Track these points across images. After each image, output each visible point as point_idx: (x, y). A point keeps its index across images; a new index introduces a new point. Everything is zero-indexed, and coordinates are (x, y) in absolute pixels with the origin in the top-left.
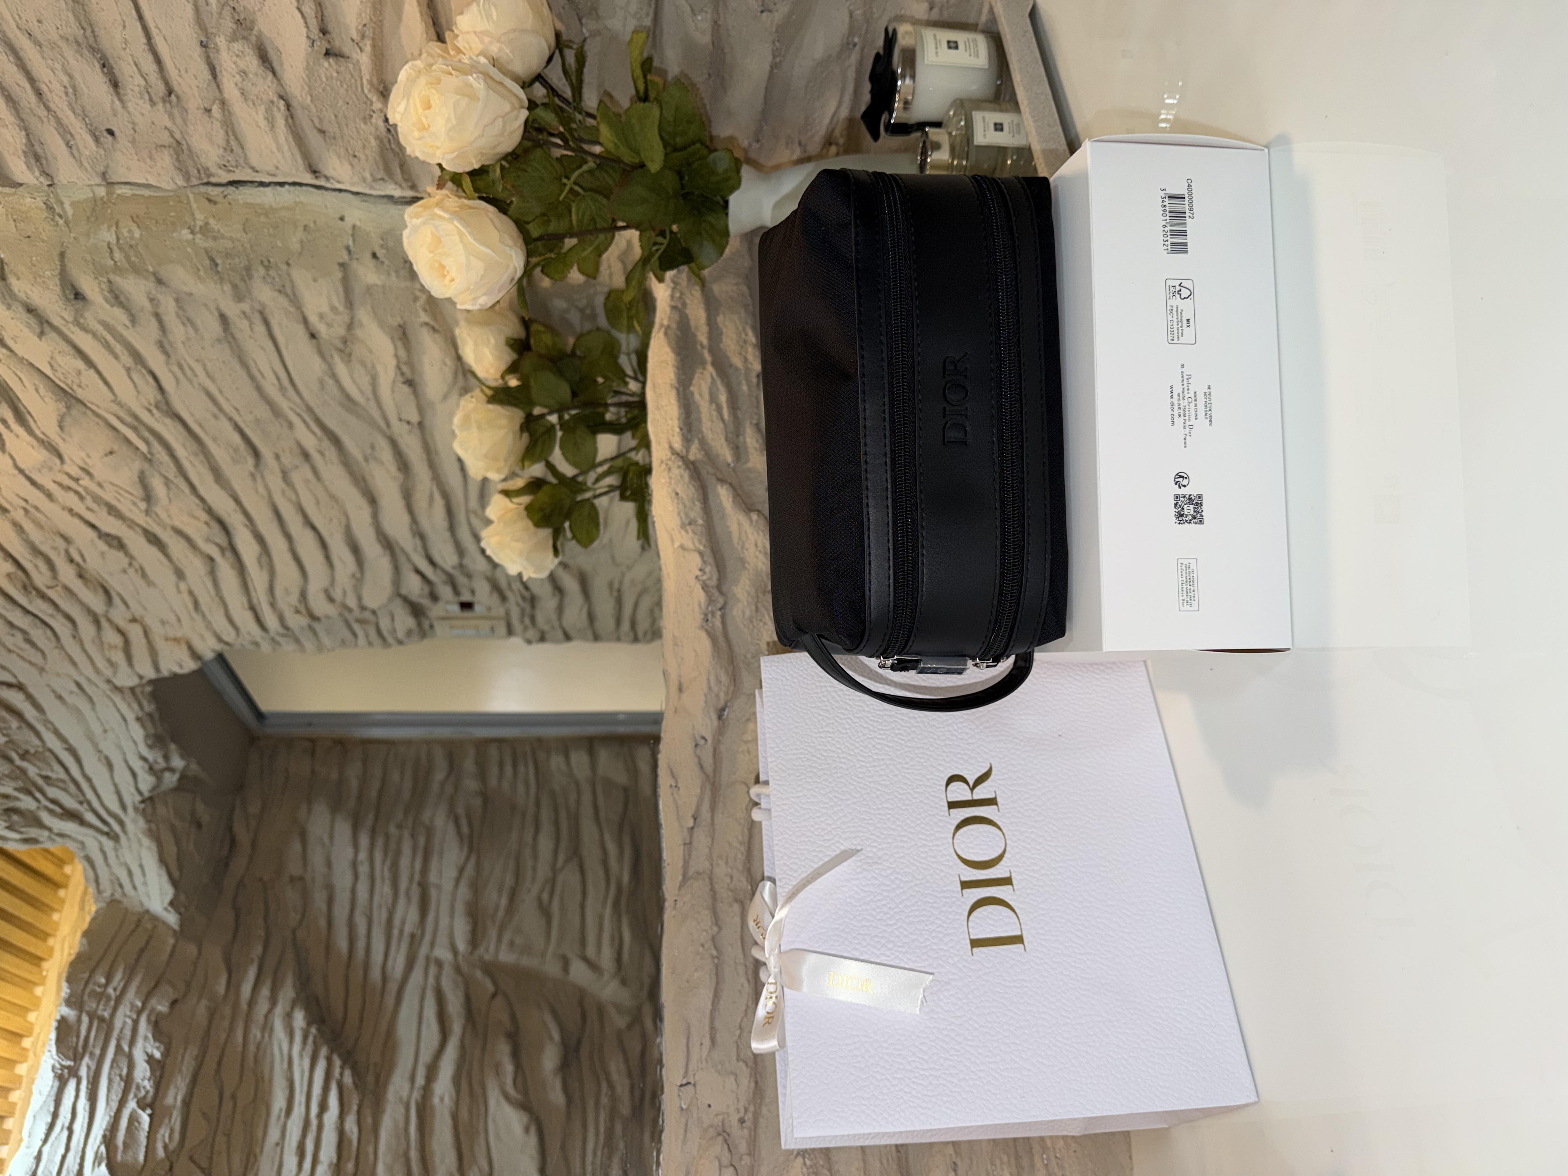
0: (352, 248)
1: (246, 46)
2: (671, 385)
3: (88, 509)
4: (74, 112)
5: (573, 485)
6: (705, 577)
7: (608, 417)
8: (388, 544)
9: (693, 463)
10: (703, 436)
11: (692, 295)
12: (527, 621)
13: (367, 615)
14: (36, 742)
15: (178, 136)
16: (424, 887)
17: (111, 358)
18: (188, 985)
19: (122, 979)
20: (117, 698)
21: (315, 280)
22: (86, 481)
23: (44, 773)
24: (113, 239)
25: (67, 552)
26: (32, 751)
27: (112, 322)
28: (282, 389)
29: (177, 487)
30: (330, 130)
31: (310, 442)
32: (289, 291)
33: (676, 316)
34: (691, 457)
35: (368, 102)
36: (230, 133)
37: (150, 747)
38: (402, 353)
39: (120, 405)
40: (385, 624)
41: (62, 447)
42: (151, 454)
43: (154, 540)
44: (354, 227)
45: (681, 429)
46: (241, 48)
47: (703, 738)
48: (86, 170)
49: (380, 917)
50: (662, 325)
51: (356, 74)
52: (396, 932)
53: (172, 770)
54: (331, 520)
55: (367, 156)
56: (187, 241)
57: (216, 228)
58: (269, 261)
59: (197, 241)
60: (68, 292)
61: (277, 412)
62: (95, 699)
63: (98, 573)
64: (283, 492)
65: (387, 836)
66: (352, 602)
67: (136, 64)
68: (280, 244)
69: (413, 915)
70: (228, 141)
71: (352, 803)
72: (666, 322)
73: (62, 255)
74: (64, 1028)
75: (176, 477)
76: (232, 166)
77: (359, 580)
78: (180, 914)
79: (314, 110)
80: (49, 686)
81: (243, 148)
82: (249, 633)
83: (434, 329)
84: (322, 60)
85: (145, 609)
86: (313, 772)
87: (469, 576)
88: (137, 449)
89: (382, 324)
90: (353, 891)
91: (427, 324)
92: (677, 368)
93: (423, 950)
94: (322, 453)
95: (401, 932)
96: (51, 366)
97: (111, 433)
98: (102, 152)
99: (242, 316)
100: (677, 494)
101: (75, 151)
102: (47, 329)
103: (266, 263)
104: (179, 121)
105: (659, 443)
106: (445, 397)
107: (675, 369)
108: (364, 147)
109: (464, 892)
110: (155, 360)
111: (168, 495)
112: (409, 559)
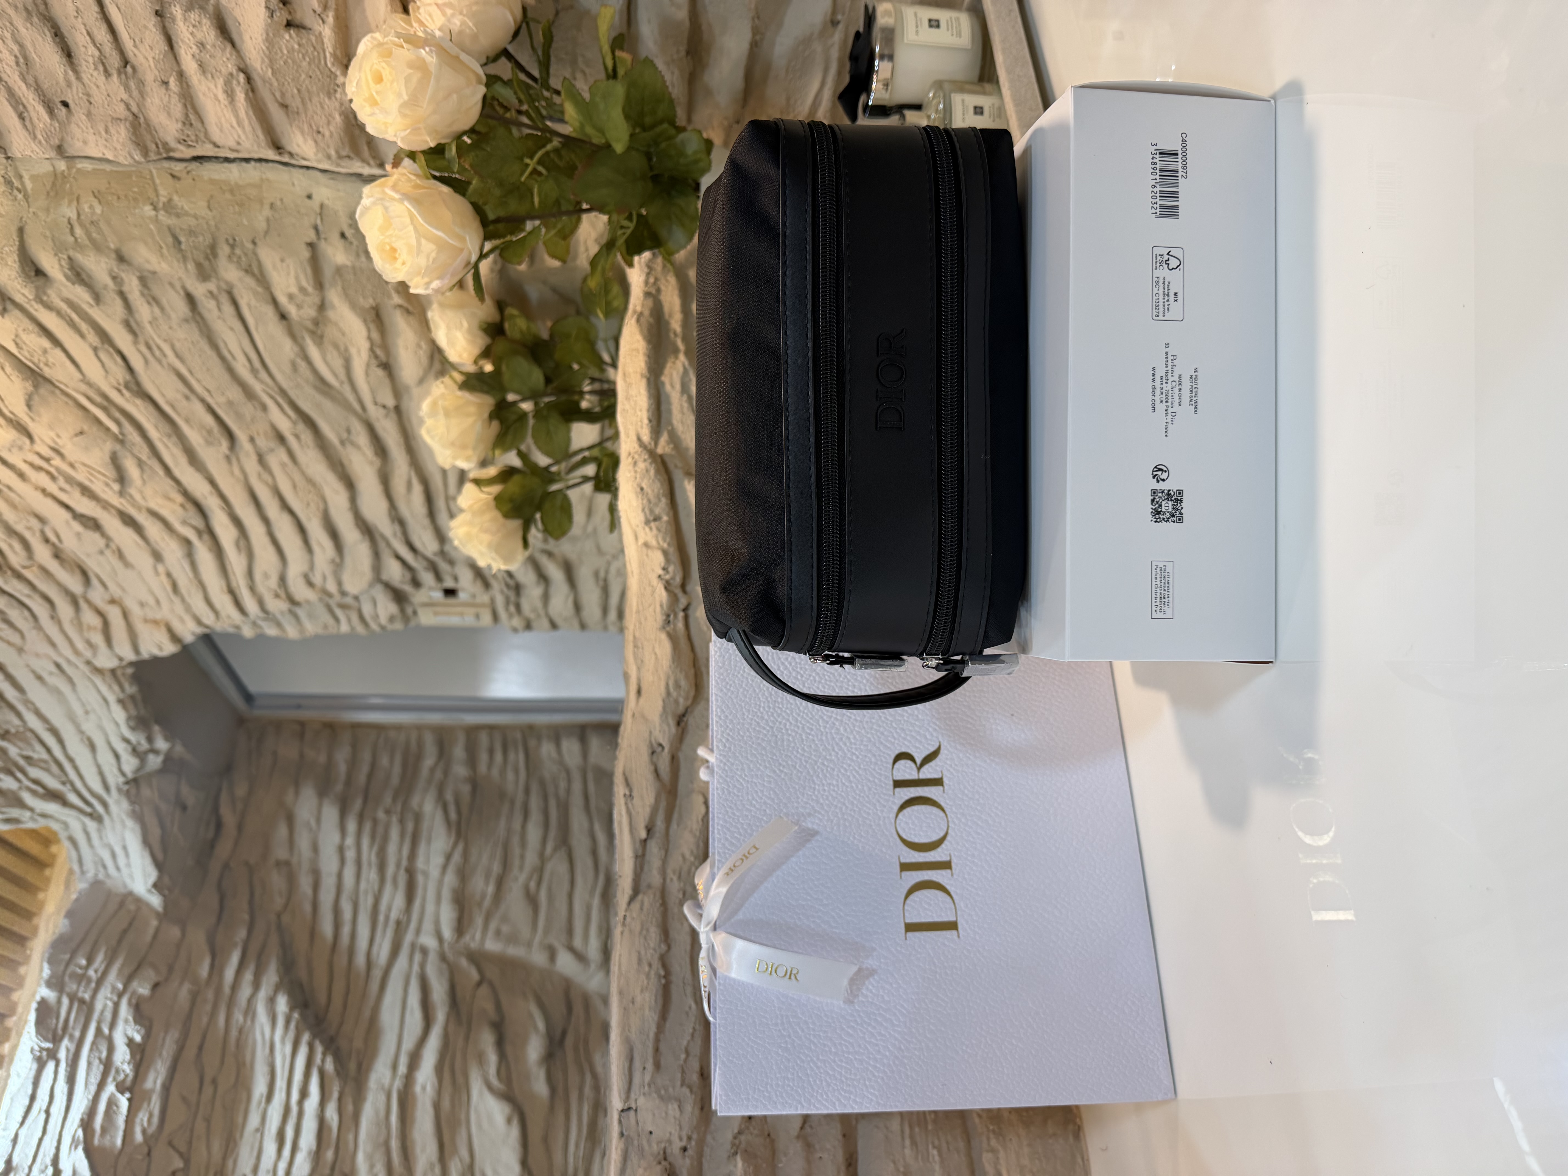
0: (320, 228)
1: (203, 16)
2: (642, 376)
3: (61, 489)
4: (26, 84)
5: (546, 476)
6: (667, 577)
7: (584, 405)
8: (367, 530)
9: (661, 456)
10: (673, 429)
11: (667, 281)
12: (512, 608)
13: (349, 600)
14: (16, 721)
15: (134, 109)
16: (411, 873)
17: (77, 337)
18: (171, 969)
19: (102, 962)
20: (98, 681)
21: (282, 260)
22: (57, 461)
23: (25, 753)
24: (74, 216)
25: (42, 532)
26: (13, 730)
27: (75, 300)
28: (254, 371)
29: (151, 468)
30: (293, 104)
31: (284, 425)
32: (256, 271)
33: (650, 302)
34: (660, 451)
35: (333, 77)
36: (189, 107)
37: (133, 729)
38: (375, 336)
39: (89, 384)
40: (367, 609)
41: (32, 426)
42: (122, 434)
43: (129, 521)
44: (322, 206)
45: (650, 421)
46: (197, 19)
47: (660, 745)
48: (40, 142)
49: (366, 904)
50: (635, 312)
51: (318, 48)
52: (381, 918)
53: (156, 752)
54: (308, 504)
55: (331, 133)
56: (150, 218)
57: (180, 204)
58: (234, 240)
59: (160, 217)
60: (27, 269)
61: (249, 394)
62: (76, 680)
63: (75, 554)
64: (259, 475)
65: (375, 822)
66: (332, 587)
67: (89, 34)
68: (245, 222)
69: (399, 901)
70: (187, 115)
71: (339, 787)
72: (639, 309)
73: (21, 231)
74: (44, 1010)
75: (149, 458)
76: (192, 141)
77: (338, 565)
78: (164, 896)
79: (276, 84)
80: (28, 666)
81: (203, 123)
82: (229, 617)
83: (408, 312)
84: (282, 32)
85: (123, 590)
86: (302, 756)
87: (451, 562)
88: (108, 429)
89: (353, 306)
90: (340, 876)
91: (400, 306)
92: (649, 357)
93: (409, 938)
94: (297, 437)
95: (387, 918)
96: (17, 344)
97: (80, 413)
98: (57, 125)
99: (209, 295)
100: (642, 489)
101: (28, 123)
102: (9, 306)
103: (231, 241)
104: (135, 93)
105: (628, 436)
106: (421, 381)
107: (647, 359)
108: (329, 123)
109: (450, 879)
110: (122, 340)
111: (142, 477)
112: (388, 544)
